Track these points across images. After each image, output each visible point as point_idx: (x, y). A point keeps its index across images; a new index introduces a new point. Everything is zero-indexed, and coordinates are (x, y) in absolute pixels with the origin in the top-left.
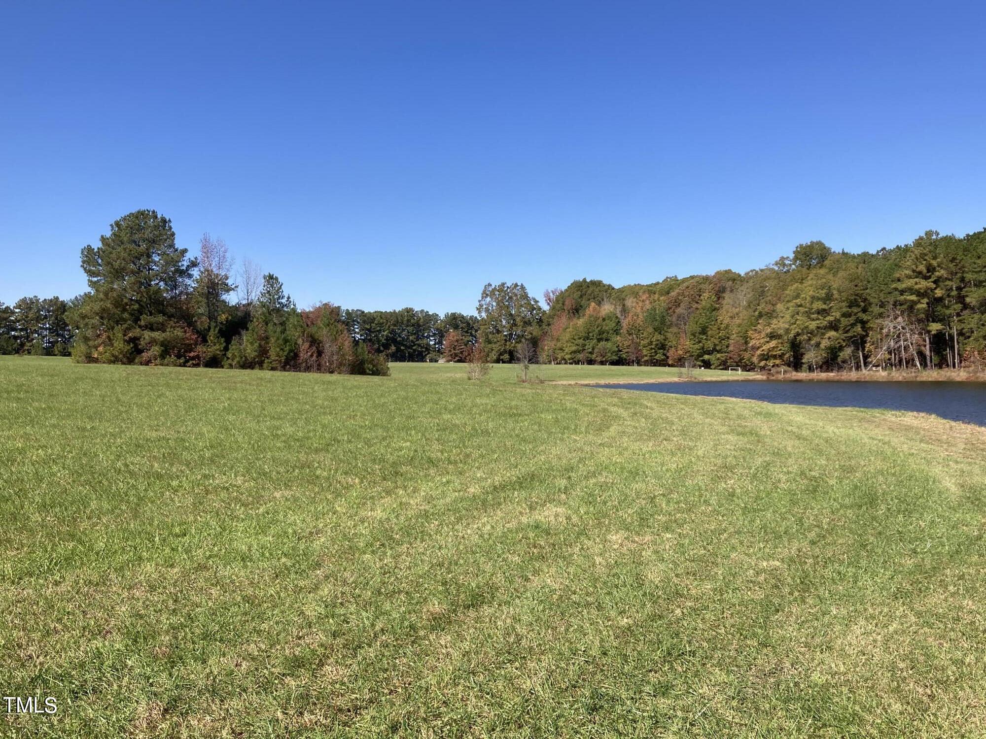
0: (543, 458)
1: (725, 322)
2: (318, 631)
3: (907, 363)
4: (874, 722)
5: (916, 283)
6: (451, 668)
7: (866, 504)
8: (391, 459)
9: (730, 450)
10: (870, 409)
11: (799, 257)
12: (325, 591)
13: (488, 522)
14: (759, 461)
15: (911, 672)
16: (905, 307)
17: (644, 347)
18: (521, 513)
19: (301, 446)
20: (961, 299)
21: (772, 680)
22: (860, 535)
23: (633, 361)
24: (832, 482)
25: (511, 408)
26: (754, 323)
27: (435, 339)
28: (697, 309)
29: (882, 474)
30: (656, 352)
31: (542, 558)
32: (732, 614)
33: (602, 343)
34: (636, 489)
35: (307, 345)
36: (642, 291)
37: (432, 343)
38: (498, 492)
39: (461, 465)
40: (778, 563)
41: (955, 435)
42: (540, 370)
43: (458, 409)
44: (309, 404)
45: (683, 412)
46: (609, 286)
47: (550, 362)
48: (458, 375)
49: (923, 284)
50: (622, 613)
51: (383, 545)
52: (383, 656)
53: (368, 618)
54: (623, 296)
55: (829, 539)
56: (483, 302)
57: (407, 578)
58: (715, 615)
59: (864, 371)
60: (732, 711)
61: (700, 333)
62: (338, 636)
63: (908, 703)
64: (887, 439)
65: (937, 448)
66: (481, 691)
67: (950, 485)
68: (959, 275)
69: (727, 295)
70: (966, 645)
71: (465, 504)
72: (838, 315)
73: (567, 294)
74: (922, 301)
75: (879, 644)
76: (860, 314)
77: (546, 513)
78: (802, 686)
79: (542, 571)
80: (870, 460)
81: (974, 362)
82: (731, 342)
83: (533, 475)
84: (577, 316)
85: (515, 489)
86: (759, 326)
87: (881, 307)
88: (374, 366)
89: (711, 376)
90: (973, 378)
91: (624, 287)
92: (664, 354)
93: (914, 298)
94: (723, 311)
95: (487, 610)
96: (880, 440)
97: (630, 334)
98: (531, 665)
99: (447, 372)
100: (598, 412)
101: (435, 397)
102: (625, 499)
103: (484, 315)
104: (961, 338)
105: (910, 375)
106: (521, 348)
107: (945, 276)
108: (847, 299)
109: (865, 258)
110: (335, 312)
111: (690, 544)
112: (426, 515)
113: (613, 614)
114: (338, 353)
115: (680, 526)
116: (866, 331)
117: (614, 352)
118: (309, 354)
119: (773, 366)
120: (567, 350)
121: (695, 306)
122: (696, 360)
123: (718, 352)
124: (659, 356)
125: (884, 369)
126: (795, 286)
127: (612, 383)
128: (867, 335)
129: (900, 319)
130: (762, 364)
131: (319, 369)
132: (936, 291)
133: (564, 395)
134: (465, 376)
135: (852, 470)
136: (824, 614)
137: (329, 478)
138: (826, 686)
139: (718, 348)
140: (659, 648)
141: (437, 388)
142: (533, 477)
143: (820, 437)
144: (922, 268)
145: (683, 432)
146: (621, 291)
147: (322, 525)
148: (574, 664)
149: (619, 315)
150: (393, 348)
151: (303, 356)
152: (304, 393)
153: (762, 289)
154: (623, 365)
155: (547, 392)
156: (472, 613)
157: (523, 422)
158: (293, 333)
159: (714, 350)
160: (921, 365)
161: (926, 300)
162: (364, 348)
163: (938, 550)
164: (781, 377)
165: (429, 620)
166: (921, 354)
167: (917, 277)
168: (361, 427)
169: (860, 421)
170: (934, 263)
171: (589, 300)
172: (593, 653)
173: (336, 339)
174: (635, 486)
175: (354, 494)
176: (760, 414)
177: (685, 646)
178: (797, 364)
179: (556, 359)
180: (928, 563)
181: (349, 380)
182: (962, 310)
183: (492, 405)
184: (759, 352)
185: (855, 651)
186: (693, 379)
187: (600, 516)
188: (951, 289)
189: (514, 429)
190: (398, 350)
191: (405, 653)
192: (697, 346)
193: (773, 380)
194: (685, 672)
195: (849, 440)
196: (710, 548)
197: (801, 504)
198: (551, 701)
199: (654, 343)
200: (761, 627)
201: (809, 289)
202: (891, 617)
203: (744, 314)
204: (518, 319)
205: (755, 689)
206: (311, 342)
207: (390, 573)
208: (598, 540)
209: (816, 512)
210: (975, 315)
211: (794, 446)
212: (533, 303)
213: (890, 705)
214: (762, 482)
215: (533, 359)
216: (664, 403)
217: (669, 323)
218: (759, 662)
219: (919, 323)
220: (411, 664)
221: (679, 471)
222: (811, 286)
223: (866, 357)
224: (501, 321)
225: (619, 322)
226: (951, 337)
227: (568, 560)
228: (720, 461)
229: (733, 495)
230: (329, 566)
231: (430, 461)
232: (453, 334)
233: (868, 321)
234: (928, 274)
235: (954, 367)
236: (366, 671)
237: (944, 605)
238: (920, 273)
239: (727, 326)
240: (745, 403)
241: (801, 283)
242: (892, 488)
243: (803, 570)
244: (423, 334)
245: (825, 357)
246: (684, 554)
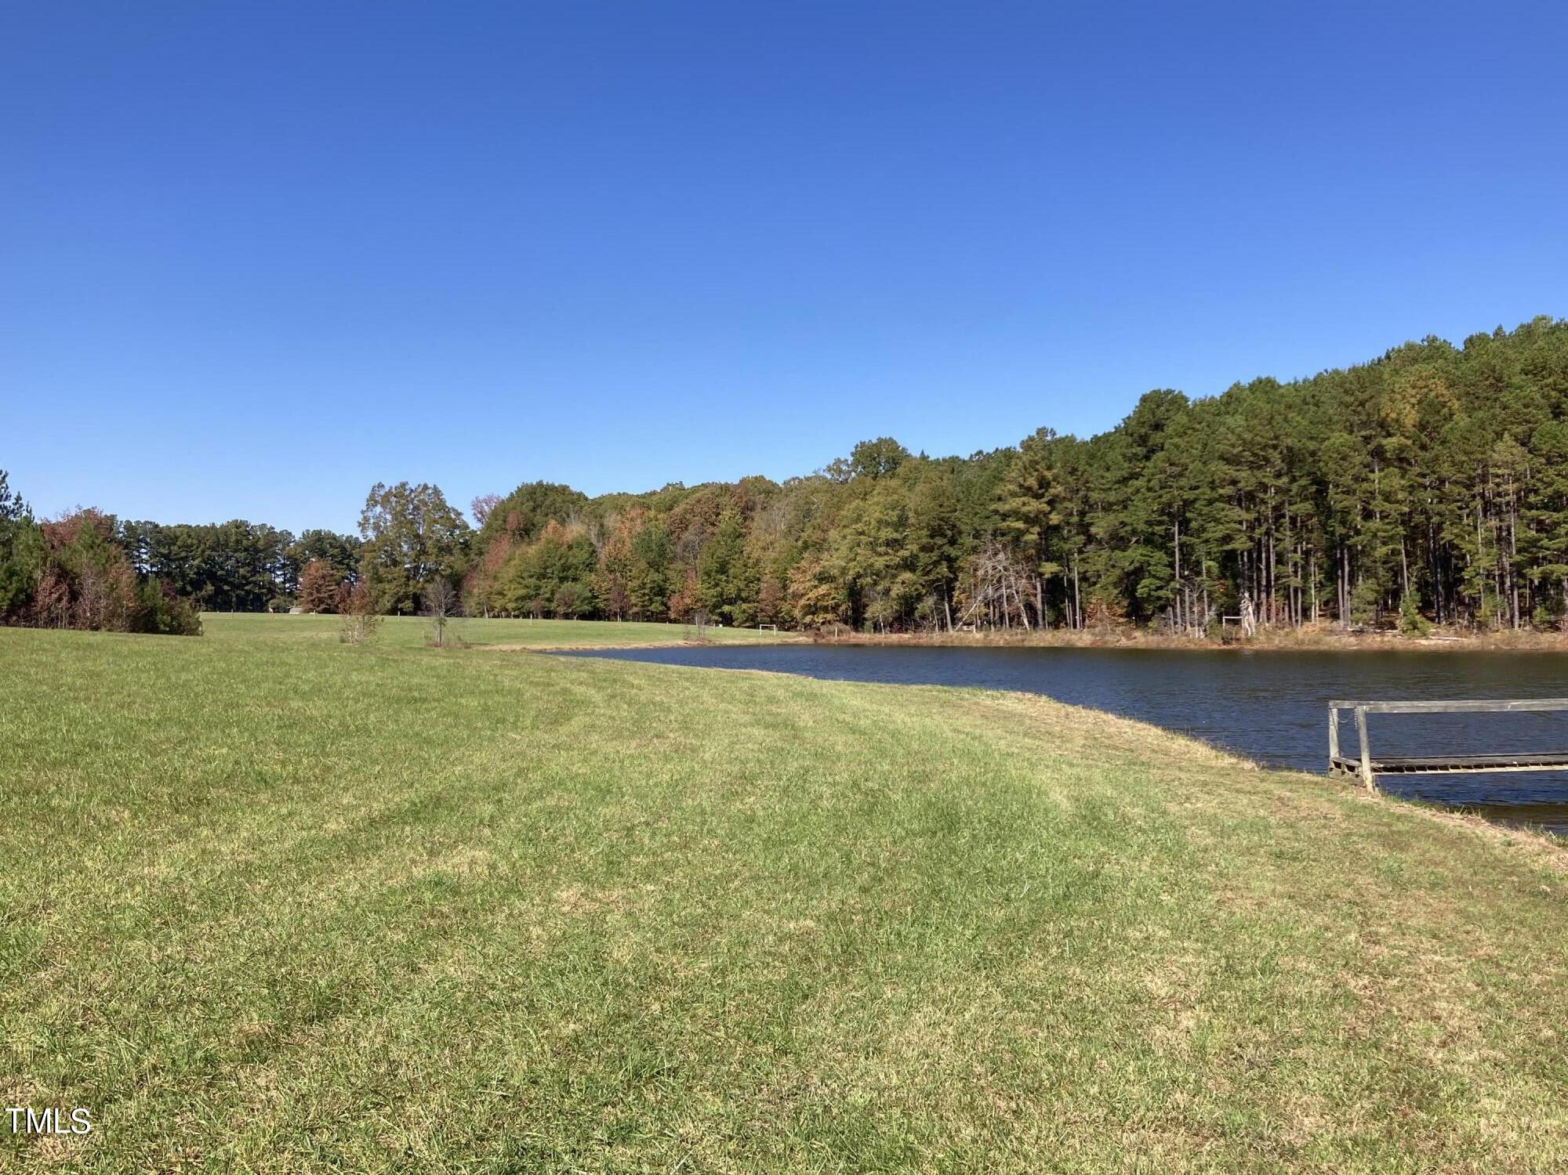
0: (458, 769)
1: (755, 555)
2: (33, 1078)
3: (1011, 620)
4: (934, 1157)
5: (1024, 504)
6: (273, 1124)
7: (942, 829)
8: (190, 776)
9: (753, 750)
10: (957, 688)
11: (862, 460)
12: (52, 1008)
13: (355, 878)
14: (794, 766)
15: (990, 1079)
16: (1009, 538)
17: (633, 591)
18: (413, 861)
19: (26, 757)
20: (1084, 528)
21: (791, 1105)
22: (931, 877)
23: (615, 614)
24: (897, 797)
25: (410, 690)
26: (795, 559)
27: (285, 574)
28: (713, 534)
29: (969, 785)
30: (650, 599)
31: (444, 933)
32: (737, 1006)
33: (568, 585)
34: (605, 816)
35: (52, 580)
36: (629, 504)
37: (277, 580)
38: (377, 829)
39: (316, 785)
40: (810, 923)
41: (1072, 725)
42: (464, 627)
43: (318, 690)
44: (47, 684)
45: (687, 693)
46: (580, 495)
47: (482, 614)
48: (325, 635)
49: (1034, 506)
50: (566, 1014)
51: (166, 923)
52: (153, 1111)
53: (128, 1049)
54: (600, 511)
55: (888, 883)
56: (370, 514)
57: (206, 977)
58: (712, 1009)
59: (951, 632)
60: (728, 1159)
61: (717, 572)
62: (72, 1084)
63: (984, 1125)
64: (978, 732)
65: (1046, 746)
66: (323, 1157)
67: (1059, 798)
68: (1081, 493)
69: (757, 515)
70: (1068, 1033)
71: (318, 850)
72: (914, 548)
73: (512, 504)
74: (1031, 530)
75: (949, 1040)
76: (946, 548)
77: (456, 860)
78: (835, 1111)
79: (441, 955)
80: (952, 764)
81: (1101, 620)
82: (763, 585)
83: (438, 799)
84: (526, 539)
85: (405, 823)
86: (803, 562)
87: (975, 537)
88: (173, 619)
89: (733, 638)
90: (1099, 644)
91: (603, 497)
92: (664, 604)
93: (1020, 525)
94: (751, 538)
95: (344, 1023)
96: (967, 734)
97: (611, 572)
98: (410, 1109)
99: (302, 630)
100: (555, 694)
101: (278, 671)
102: (586, 833)
103: (371, 535)
104: (1085, 585)
105: (1015, 638)
106: (434, 591)
107: (1063, 495)
108: (928, 524)
109: (954, 465)
110: (106, 525)
111: (684, 898)
112: (248, 870)
113: (552, 1016)
114: (108, 596)
115: (669, 871)
116: (954, 573)
117: (585, 599)
118: (55, 596)
119: (823, 623)
120: (510, 595)
121: (710, 529)
122: (711, 612)
123: (745, 600)
124: (656, 607)
125: (979, 628)
126: (854, 504)
127: (581, 647)
128: (956, 579)
129: (1001, 556)
130: (808, 619)
131: (73, 621)
132: (1051, 516)
133: (501, 667)
134: (336, 635)
135: (925, 778)
136: (874, 998)
137: (74, 812)
138: (869, 1110)
139: (744, 595)
140: (621, 1068)
141: (283, 656)
142: (438, 801)
143: (884, 729)
144: (1032, 482)
145: (686, 726)
146: (598, 502)
147: (56, 892)
148: (483, 1102)
149: (594, 541)
150: (210, 588)
151: (42, 599)
152: (39, 664)
153: (807, 507)
154: (600, 619)
155: (474, 663)
156: (318, 1030)
157: (428, 711)
158: (26, 560)
159: (739, 597)
160: (1030, 622)
161: (1036, 529)
162: (155, 586)
163: (1040, 895)
164: (834, 639)
165: (240, 1046)
166: (1030, 608)
167: (1025, 495)
168: (141, 722)
169: (942, 706)
170: (1048, 475)
171: (547, 515)
172: (515, 1081)
173: (105, 572)
174: (602, 810)
175: (120, 838)
176: (800, 694)
177: (662, 1061)
178: (856, 620)
179: (491, 609)
180: (1024, 914)
181: (126, 642)
182: (1085, 545)
183: (378, 685)
184: (803, 602)
185: (916, 1053)
186: (706, 643)
187: (543, 861)
188: (1071, 514)
189: (411, 725)
190: (219, 591)
191: (192, 1105)
192: (713, 592)
193: (823, 644)
194: (661, 1102)
195: (924, 733)
196: (712, 903)
197: (850, 830)
198: (441, 1165)
199: (649, 586)
200: (780, 1025)
201: (875, 509)
202: (967, 998)
203: (782, 544)
204: (429, 543)
205: (766, 1122)
206: (59, 576)
207: (175, 969)
208: (537, 900)
209: (870, 842)
210: (1102, 552)
211: (845, 744)
212: (453, 516)
213: (958, 1130)
214: (795, 799)
215: (454, 609)
216: (659, 679)
217: (671, 555)
218: (774, 1078)
219: (1027, 563)
220: (203, 1122)
221: (673, 784)
222: (878, 504)
223: (954, 611)
224: (401, 546)
225: (594, 551)
226: (1071, 583)
227: (486, 935)
228: (737, 768)
229: (751, 820)
230: (64, 963)
231: (261, 778)
232: (316, 567)
233: (957, 558)
234: (1040, 492)
235: (1075, 626)
236: (119, 1141)
237: (1043, 975)
238: (1029, 489)
239: (758, 561)
240: (779, 678)
241: (864, 499)
242: (980, 804)
243: (847, 933)
244: (265, 565)
245: (897, 611)
246: (671, 915)
